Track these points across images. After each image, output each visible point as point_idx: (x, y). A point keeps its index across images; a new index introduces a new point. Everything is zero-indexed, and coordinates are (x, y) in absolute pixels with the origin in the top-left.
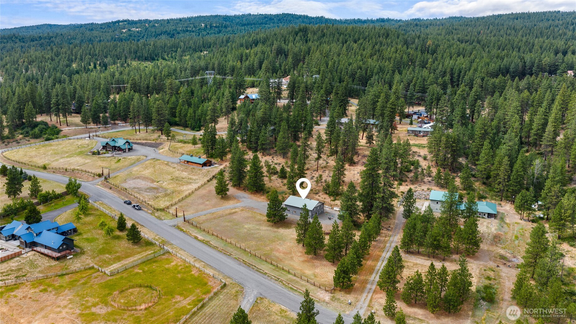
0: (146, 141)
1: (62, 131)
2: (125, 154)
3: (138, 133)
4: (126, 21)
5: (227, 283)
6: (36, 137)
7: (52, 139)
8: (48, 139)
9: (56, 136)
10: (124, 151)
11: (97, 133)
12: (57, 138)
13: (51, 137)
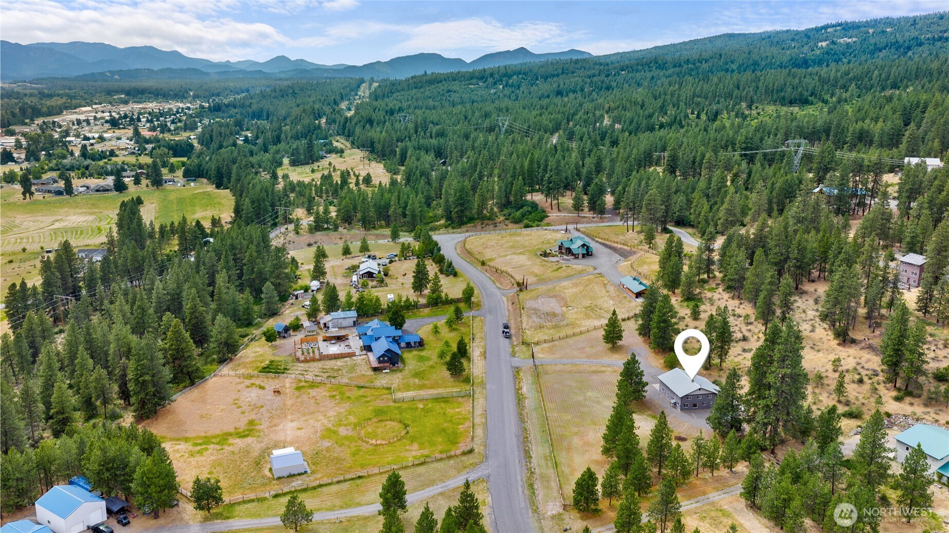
0: (622, 246)
1: (548, 216)
2: (576, 261)
3: (631, 231)
4: (839, 25)
5: (476, 450)
6: (517, 221)
7: (532, 226)
8: (527, 226)
9: (537, 223)
10: (576, 256)
11: (579, 226)
12: (538, 226)
13: (530, 223)
